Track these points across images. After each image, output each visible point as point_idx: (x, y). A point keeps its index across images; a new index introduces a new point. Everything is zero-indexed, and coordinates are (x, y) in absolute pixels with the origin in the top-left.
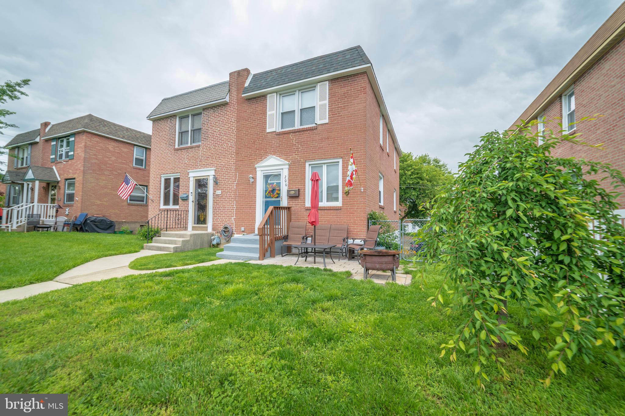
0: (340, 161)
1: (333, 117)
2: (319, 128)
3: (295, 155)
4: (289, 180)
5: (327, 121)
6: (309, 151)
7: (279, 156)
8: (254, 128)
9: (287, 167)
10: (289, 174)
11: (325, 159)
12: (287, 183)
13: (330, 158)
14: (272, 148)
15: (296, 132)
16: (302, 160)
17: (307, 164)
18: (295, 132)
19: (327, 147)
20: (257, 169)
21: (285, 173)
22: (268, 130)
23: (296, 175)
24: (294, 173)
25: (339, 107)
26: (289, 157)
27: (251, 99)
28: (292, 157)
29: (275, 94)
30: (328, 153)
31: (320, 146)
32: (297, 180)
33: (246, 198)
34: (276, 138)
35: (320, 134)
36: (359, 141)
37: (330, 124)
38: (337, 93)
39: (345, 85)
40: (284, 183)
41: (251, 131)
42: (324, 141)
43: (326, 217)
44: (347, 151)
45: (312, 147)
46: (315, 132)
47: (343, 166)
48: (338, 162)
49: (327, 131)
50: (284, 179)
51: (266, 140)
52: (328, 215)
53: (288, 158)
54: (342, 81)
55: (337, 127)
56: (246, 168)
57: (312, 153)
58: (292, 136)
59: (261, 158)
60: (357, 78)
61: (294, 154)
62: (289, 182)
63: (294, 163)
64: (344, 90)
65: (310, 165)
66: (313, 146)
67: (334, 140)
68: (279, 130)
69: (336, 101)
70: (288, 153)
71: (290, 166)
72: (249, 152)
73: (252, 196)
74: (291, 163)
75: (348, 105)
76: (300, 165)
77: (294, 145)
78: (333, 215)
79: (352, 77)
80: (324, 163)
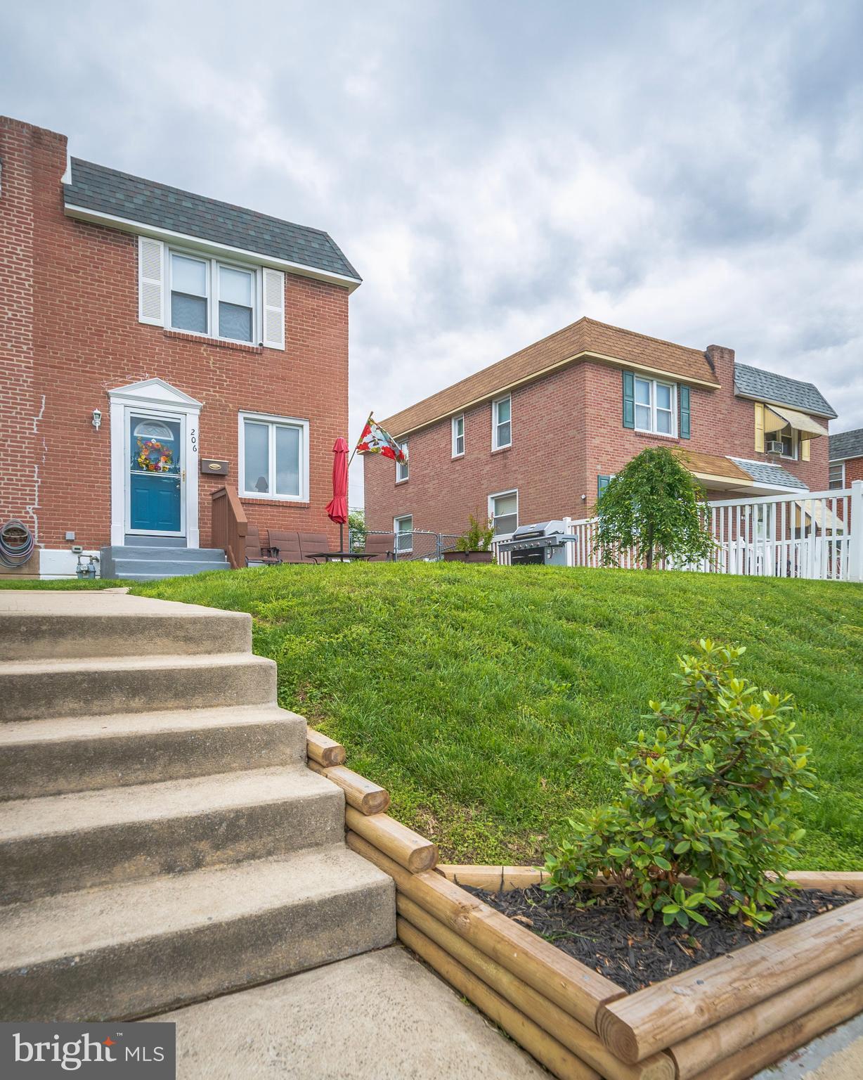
0: (306, 425)
1: (293, 343)
2: (267, 354)
3: (214, 391)
4: (200, 440)
5: (282, 347)
6: (245, 392)
7: (173, 385)
8: (99, 300)
9: (198, 412)
10: (200, 428)
11: (278, 415)
12: (197, 444)
13: (288, 416)
14: (155, 361)
15: (217, 346)
16: (230, 405)
17: (241, 417)
18: (212, 344)
19: (283, 395)
20: (113, 400)
21: (191, 424)
22: (142, 319)
23: (218, 433)
24: (212, 429)
25: (303, 329)
26: (199, 393)
27: (86, 223)
28: (207, 394)
29: (161, 244)
30: (284, 406)
31: (269, 388)
32: (218, 442)
33: (75, 462)
34: (163, 343)
35: (267, 365)
36: (337, 399)
37: (288, 354)
38: (299, 302)
39: (314, 294)
40: (190, 445)
41: (86, 302)
42: (275, 381)
43: (282, 521)
44: (318, 411)
45: (251, 385)
46: (258, 360)
47: (310, 434)
48: (302, 426)
49: (281, 364)
50: (189, 437)
51: (133, 337)
52: (285, 517)
53: (196, 393)
54: (308, 285)
55: (300, 364)
56: (75, 389)
57: (252, 397)
58: (205, 350)
59: (121, 377)
60: (334, 291)
61: (212, 389)
62: (200, 444)
63: (212, 408)
64: (312, 303)
65: (245, 419)
66: (255, 386)
67: (294, 385)
68: (169, 327)
69: (299, 316)
70: (197, 384)
71: (201, 411)
72: (82, 354)
73: (94, 459)
74: (204, 407)
75: (319, 333)
76: (226, 414)
77: (211, 371)
78: (294, 517)
79: (325, 285)
80: (273, 423)
